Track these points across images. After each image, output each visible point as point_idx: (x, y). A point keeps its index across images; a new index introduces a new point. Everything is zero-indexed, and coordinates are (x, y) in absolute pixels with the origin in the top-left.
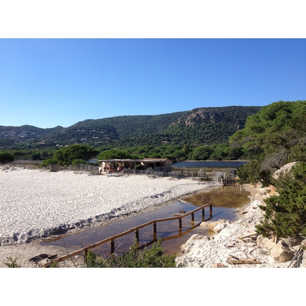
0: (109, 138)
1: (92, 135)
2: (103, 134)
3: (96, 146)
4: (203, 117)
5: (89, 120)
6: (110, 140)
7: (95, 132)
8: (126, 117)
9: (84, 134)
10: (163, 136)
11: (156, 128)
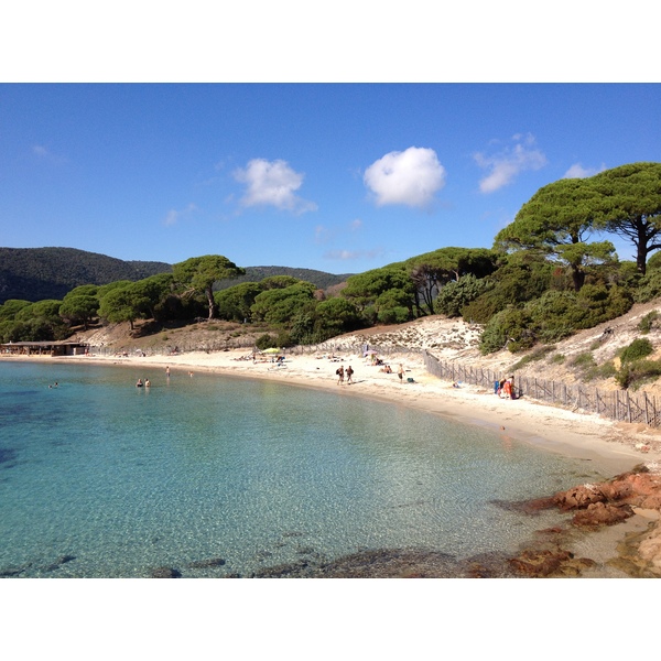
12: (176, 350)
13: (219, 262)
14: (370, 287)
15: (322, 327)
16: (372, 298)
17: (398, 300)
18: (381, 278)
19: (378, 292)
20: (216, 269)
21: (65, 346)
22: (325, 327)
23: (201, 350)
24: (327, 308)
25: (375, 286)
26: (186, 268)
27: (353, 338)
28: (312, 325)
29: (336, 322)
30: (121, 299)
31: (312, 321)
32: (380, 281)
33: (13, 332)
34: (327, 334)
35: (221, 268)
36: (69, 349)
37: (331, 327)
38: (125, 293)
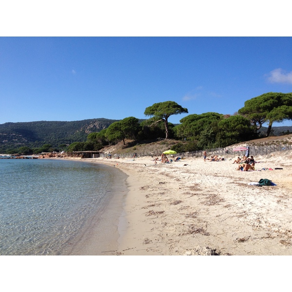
0: (26, 141)
1: (12, 138)
2: (21, 137)
3: (15, 147)
4: (98, 128)
5: (9, 123)
6: (27, 142)
7: (15, 136)
8: (43, 122)
9: (5, 137)
10: (67, 140)
11: (66, 133)
12: (136, 155)
13: (170, 104)
14: (262, 105)
15: (222, 138)
16: (264, 113)
17: (286, 114)
18: (272, 98)
19: (270, 108)
20: (167, 108)
21: (90, 153)
22: (224, 137)
23: (150, 155)
24: (225, 123)
25: (267, 104)
26: (152, 109)
27: (245, 145)
28: (215, 137)
29: (233, 133)
30: (116, 128)
31: (215, 133)
32: (271, 100)
33: (75, 147)
34: (225, 143)
35: (171, 107)
36: (91, 154)
37: (229, 137)
38: (118, 124)
